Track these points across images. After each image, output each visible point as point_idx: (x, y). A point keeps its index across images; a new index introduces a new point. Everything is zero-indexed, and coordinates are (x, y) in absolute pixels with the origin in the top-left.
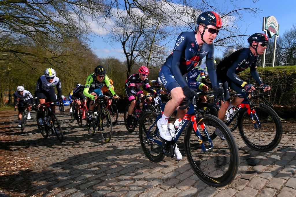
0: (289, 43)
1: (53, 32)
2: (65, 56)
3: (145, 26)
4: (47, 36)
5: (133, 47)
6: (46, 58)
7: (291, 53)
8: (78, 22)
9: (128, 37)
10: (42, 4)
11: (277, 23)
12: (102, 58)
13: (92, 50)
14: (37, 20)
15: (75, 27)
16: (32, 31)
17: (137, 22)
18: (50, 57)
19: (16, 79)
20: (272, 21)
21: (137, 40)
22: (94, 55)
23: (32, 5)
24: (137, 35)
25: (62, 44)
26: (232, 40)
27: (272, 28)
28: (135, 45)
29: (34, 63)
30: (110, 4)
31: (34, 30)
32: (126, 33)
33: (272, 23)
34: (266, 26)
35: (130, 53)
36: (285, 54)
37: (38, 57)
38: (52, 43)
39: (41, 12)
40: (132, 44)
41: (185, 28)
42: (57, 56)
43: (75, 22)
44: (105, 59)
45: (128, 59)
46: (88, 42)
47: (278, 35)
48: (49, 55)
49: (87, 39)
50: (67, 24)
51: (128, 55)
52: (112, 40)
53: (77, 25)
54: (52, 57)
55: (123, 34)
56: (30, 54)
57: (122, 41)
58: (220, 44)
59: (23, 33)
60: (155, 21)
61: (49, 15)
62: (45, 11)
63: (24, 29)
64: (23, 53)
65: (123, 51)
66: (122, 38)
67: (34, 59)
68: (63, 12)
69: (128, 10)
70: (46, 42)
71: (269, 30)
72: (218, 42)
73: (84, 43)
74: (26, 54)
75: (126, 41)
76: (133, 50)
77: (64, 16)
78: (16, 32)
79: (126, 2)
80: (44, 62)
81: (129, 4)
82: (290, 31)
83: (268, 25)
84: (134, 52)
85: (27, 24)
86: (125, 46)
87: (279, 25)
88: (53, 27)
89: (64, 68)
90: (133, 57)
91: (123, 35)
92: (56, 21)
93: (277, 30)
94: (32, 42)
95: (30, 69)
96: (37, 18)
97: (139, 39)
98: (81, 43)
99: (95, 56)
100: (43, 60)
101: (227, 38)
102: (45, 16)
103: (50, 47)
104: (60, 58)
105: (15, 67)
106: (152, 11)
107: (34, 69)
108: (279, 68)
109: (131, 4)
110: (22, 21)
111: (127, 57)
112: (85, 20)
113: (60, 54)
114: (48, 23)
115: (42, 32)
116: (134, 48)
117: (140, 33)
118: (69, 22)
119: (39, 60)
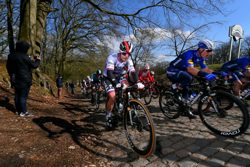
3: (143, 42)
5: (136, 55)
10: (93, 37)
11: (242, 30)
15: (107, 47)
16: (89, 51)
19: (82, 74)
20: (238, 29)
21: (139, 51)
27: (238, 34)
29: (89, 67)
33: (237, 30)
34: (232, 33)
35: (135, 59)
41: (168, 41)
42: (99, 63)
43: (107, 44)
47: (242, 39)
48: (95, 62)
51: (133, 60)
56: (88, 62)
59: (85, 52)
62: (93, 40)
63: (86, 50)
64: (85, 62)
69: (134, 34)
71: (234, 35)
76: (136, 57)
78: (82, 52)
79: (133, 30)
80: (93, 66)
83: (234, 31)
85: (87, 47)
87: (243, 31)
93: (241, 35)
96: (89, 44)
102: (94, 43)
105: (82, 69)
109: (136, 30)
110: (85, 46)
115: (93, 51)
116: (137, 56)
117: (140, 47)
118: (104, 45)
119: (91, 65)
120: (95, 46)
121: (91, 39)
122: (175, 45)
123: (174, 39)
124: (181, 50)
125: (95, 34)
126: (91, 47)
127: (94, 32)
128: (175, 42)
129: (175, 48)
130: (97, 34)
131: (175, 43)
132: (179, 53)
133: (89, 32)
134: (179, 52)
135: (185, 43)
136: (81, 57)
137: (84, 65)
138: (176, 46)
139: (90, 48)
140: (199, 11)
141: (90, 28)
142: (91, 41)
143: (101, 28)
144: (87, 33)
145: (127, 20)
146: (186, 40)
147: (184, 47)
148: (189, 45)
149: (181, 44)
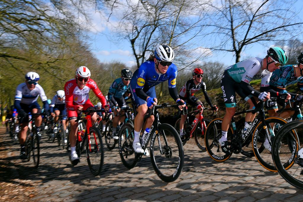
1: (48, 30)
2: (62, 60)
3: (161, 17)
4: (41, 35)
5: (145, 45)
6: (41, 63)
8: (76, 15)
9: (139, 33)
12: (105, 63)
13: (92, 51)
14: (29, 16)
15: (73, 23)
16: (25, 30)
17: (150, 12)
18: (45, 62)
19: (8, 89)
21: (150, 37)
22: (95, 59)
24: (151, 29)
25: (58, 45)
26: (285, 30)
28: (147, 44)
32: (136, 27)
35: (141, 54)
37: (32, 62)
38: (47, 45)
39: (34, 6)
40: (144, 43)
41: (216, 16)
42: (53, 61)
43: (74, 17)
44: (108, 63)
45: (138, 62)
46: (89, 42)
48: (44, 59)
49: (87, 37)
50: (63, 20)
51: (138, 56)
52: (118, 38)
53: (76, 21)
54: (48, 62)
55: (131, 28)
56: (23, 59)
57: (131, 39)
58: (267, 38)
59: (16, 33)
60: (174, 10)
61: (43, 9)
62: (38, 4)
63: (17, 28)
64: (15, 58)
65: (132, 52)
66: (131, 34)
67: (27, 64)
70: (40, 43)
72: (264, 35)
73: (84, 43)
74: (19, 58)
75: (136, 38)
76: (145, 50)
77: (60, 9)
78: (7, 32)
80: (39, 68)
84: (146, 52)
85: (20, 21)
86: (135, 46)
88: (49, 23)
89: (61, 76)
90: (144, 60)
91: (133, 31)
94: (24, 43)
97: (152, 35)
98: (80, 43)
99: (96, 61)
101: (279, 28)
102: (39, 11)
103: (45, 50)
104: (56, 63)
105: (7, 75)
110: (14, 18)
111: (137, 59)
112: (86, 12)
113: (56, 57)
115: (36, 30)
116: (146, 48)
117: (153, 27)
118: (66, 16)
119: (33, 65)
120: (42, 18)
122: (232, 26)
123: (228, 13)
124: (243, 39)
128: (230, 19)
129: (230, 33)
131: (232, 22)
132: (239, 45)
134: (239, 43)
135: (251, 22)
136: (6, 45)
137: (14, 64)
138: (232, 30)
139: (29, 24)
142: (30, 5)
146: (254, 17)
147: (249, 32)
148: (261, 29)
149: (243, 24)
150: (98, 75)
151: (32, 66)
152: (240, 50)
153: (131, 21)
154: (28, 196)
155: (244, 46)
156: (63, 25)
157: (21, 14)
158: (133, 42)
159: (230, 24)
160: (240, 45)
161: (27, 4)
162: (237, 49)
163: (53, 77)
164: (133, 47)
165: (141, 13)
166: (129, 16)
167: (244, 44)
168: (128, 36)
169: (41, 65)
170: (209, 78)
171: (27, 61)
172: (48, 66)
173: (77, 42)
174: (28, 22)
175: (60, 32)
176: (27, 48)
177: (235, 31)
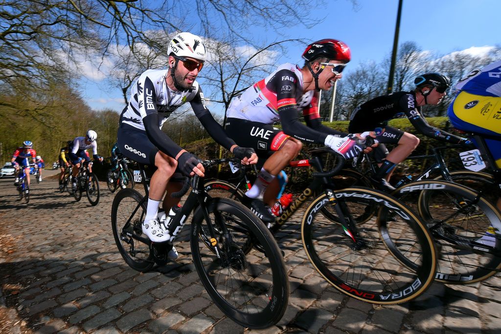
0: (354, 88)
1: (37, 76)
2: (51, 107)
4: (29, 81)
6: (28, 110)
7: (356, 102)
8: (67, 63)
9: (131, 82)
10: (24, 40)
12: (97, 110)
13: (84, 99)
14: (17, 62)
15: (63, 70)
16: (11, 76)
17: (142, 62)
18: (33, 109)
22: (87, 106)
23: (11, 42)
25: (47, 92)
29: (13, 117)
30: (108, 38)
31: (13, 73)
32: (128, 76)
36: (346, 104)
37: (18, 108)
38: (35, 91)
39: (22, 52)
42: (41, 108)
43: (64, 64)
44: (100, 111)
46: (80, 90)
48: (31, 106)
49: (77, 85)
50: (53, 67)
52: (110, 86)
53: (66, 68)
54: (36, 109)
55: (123, 77)
56: (9, 105)
57: (123, 88)
60: (166, 61)
61: (32, 55)
62: (27, 50)
63: (3, 74)
66: (123, 83)
67: (14, 111)
68: (49, 50)
69: (131, 45)
70: (28, 90)
73: (75, 91)
74: (5, 105)
75: (128, 87)
77: (49, 55)
79: (128, 35)
80: (26, 115)
81: (133, 38)
82: (355, 71)
85: (6, 67)
86: (127, 95)
88: (37, 70)
89: (50, 124)
91: (125, 80)
92: (39, 62)
94: (11, 89)
95: (10, 124)
96: (17, 59)
98: (70, 90)
99: (87, 108)
100: (24, 113)
102: (27, 56)
103: (33, 96)
104: (45, 110)
106: (162, 47)
107: (14, 124)
108: (340, 124)
109: (135, 38)
112: (76, 60)
113: (45, 104)
114: (30, 66)
115: (24, 77)
118: (56, 63)
119: (20, 112)
120: (31, 64)
121: (17, 46)
122: (222, 78)
123: (218, 66)
124: (232, 91)
125: (30, 34)
126: (18, 66)
127: (28, 30)
128: (220, 72)
129: (220, 85)
130: (35, 34)
131: (221, 75)
132: (228, 97)
133: (12, 26)
134: (228, 95)
135: (240, 75)
138: (222, 82)
140: (265, 13)
141: (14, 17)
142: (18, 51)
143: (46, 21)
144: (7, 29)
145: (112, 10)
146: (242, 70)
147: (238, 85)
148: (249, 82)
149: (232, 77)
150: (90, 123)
151: (18, 113)
152: (229, 101)
153: (123, 70)
154: (7, 252)
155: (233, 98)
156: (53, 72)
157: (7, 59)
158: (125, 91)
159: (220, 76)
160: (230, 97)
161: (14, 49)
162: (227, 100)
163: (42, 124)
164: (125, 96)
165: (134, 63)
166: (121, 65)
167: (233, 96)
168: (120, 85)
169: (29, 112)
170: (201, 127)
171: (14, 107)
172: (37, 114)
173: (67, 89)
174: (16, 68)
175: (49, 79)
176: (14, 94)
177: (225, 83)
